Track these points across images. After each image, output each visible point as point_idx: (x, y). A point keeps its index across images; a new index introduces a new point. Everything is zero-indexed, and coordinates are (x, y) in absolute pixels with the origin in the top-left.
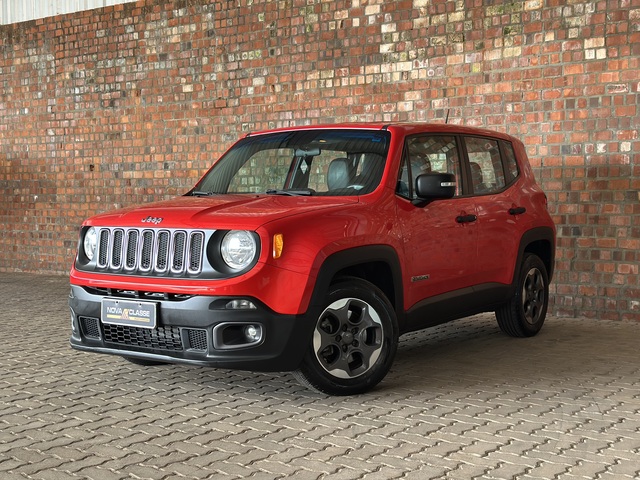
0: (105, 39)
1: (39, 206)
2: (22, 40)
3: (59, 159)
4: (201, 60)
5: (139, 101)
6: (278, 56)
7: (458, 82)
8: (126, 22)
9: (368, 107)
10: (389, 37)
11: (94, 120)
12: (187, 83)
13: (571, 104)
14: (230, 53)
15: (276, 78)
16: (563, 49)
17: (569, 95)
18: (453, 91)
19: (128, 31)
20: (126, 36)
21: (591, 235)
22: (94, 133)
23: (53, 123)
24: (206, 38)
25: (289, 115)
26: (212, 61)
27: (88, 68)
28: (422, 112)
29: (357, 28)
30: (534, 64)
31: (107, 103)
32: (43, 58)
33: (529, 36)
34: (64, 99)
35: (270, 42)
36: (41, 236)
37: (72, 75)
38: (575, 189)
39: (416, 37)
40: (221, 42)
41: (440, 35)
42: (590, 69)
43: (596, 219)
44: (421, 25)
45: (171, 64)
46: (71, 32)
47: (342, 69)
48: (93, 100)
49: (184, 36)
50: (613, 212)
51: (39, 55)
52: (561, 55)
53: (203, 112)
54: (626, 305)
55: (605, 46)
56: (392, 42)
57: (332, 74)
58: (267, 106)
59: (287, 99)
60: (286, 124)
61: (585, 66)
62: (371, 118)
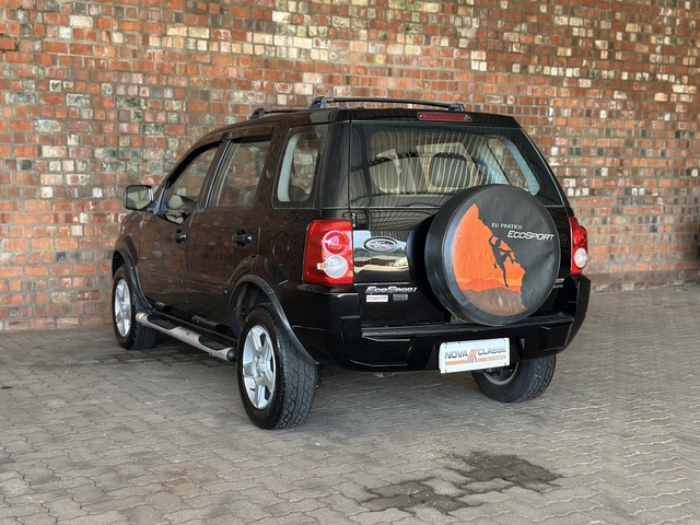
7: (361, 71)
9: (257, 84)
10: (284, 4)
15: (114, 22)
16: (455, 56)
17: (459, 100)
18: (356, 79)
30: (432, 66)
33: (428, 38)
39: (317, 12)
41: (342, 16)
42: (475, 78)
47: (222, 31)
52: (453, 61)
55: (486, 60)
56: (288, 11)
57: (206, 33)
58: (97, 60)
59: (135, 56)
60: (133, 91)
61: (471, 75)
62: (261, 97)
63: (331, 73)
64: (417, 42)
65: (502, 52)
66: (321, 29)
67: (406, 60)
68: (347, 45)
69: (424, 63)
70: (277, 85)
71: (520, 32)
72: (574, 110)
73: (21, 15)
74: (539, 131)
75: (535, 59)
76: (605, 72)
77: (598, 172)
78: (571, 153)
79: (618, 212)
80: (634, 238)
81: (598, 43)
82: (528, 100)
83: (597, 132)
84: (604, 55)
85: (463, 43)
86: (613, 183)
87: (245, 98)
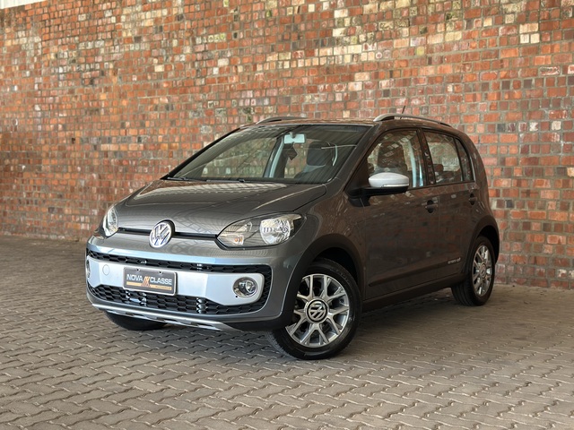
0: (86, 23)
1: (26, 175)
2: (13, 23)
3: (44, 133)
4: (171, 42)
5: (115, 80)
6: (240, 40)
7: (403, 64)
8: (104, 7)
9: (321, 87)
10: (341, 21)
11: (76, 97)
12: (159, 64)
13: (506, 85)
14: (198, 36)
15: (239, 59)
16: (500, 34)
17: (505, 77)
18: (398, 72)
19: (107, 15)
20: (105, 20)
21: (523, 207)
22: (75, 109)
23: (39, 99)
24: (177, 22)
25: (250, 94)
26: (181, 43)
27: (71, 49)
28: (370, 92)
29: (312, 14)
30: (474, 48)
31: (87, 82)
32: (31, 39)
33: (469, 21)
34: (49, 78)
35: (233, 25)
36: (28, 203)
37: (56, 56)
38: (509, 165)
39: (366, 22)
40: (189, 26)
41: (388, 20)
42: (524, 52)
43: (528, 193)
44: (371, 10)
45: (145, 46)
46: (56, 16)
47: (299, 52)
48: (75, 79)
49: (156, 20)
50: (544, 187)
51: (28, 37)
52: (498, 39)
53: (172, 90)
54: (553, 273)
55: (539, 31)
56: (344, 26)
57: (289, 56)
58: (230, 85)
59: (249, 80)
60: (248, 102)
61: (519, 50)
62: (324, 97)
63: (377, 70)
64: (459, 28)
66: (369, 35)
67: (446, 47)
68: (392, 44)
69: (465, 47)
70: (335, 86)
85: (509, 19)
87: (312, 99)
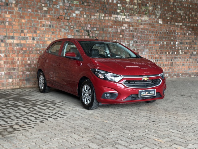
5: (16, 9)
6: (85, 5)
9: (114, 27)
12: (45, 7)
15: (84, 12)
16: (156, 20)
17: (157, 30)
18: (135, 26)
28: (128, 30)
29: (111, 3)
30: (151, 22)
33: (150, 16)
39: (126, 10)
41: (132, 11)
44: (127, 7)
47: (106, 14)
53: (53, 19)
55: (162, 21)
56: (120, 9)
57: (103, 15)
58: (81, 21)
59: (88, 20)
60: (88, 29)
61: (159, 25)
62: (115, 30)
63: (129, 24)
64: (148, 17)
65: (166, 19)
66: (128, 14)
67: (145, 21)
68: (133, 17)
69: (149, 22)
70: (118, 27)
71: (170, 14)
72: (181, 33)
73: (65, 11)
74: (174, 38)
75: (173, 21)
76: (188, 24)
77: (186, 48)
78: (180, 43)
79: (190, 58)
80: (194, 64)
81: (186, 17)
82: (171, 31)
83: (186, 38)
84: (188, 20)
85: (158, 17)
86: (189, 51)
87: (111, 30)
